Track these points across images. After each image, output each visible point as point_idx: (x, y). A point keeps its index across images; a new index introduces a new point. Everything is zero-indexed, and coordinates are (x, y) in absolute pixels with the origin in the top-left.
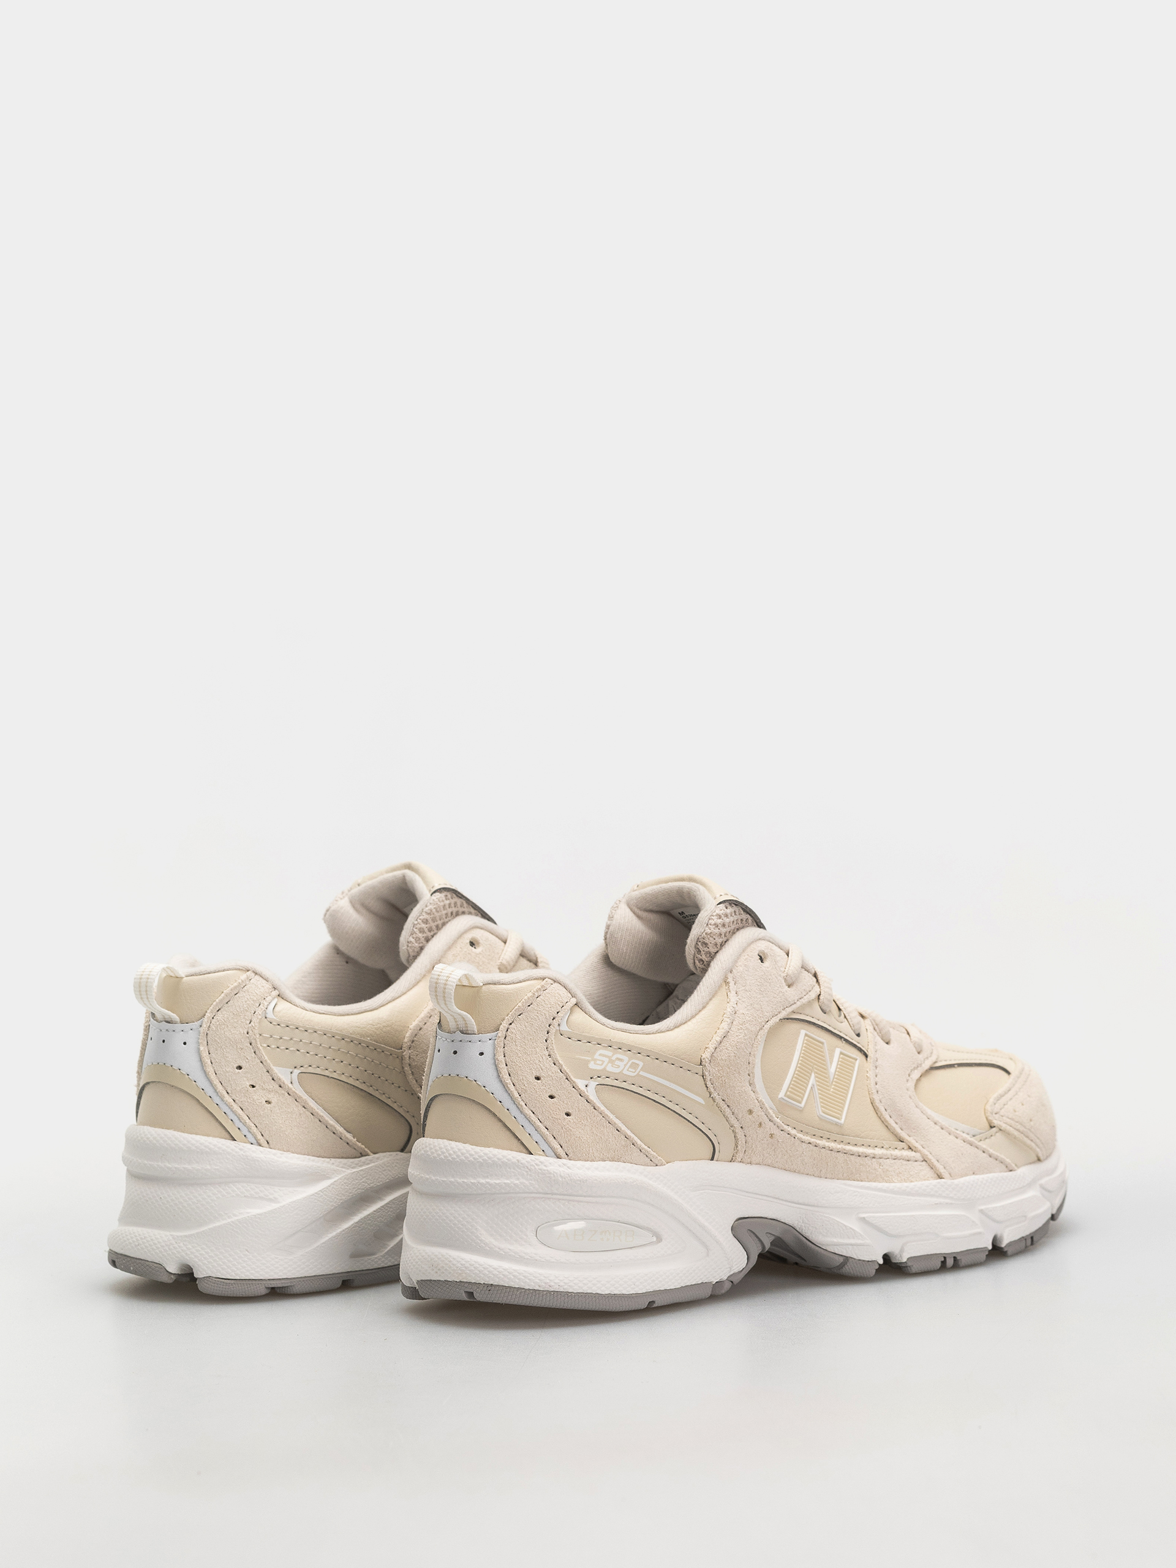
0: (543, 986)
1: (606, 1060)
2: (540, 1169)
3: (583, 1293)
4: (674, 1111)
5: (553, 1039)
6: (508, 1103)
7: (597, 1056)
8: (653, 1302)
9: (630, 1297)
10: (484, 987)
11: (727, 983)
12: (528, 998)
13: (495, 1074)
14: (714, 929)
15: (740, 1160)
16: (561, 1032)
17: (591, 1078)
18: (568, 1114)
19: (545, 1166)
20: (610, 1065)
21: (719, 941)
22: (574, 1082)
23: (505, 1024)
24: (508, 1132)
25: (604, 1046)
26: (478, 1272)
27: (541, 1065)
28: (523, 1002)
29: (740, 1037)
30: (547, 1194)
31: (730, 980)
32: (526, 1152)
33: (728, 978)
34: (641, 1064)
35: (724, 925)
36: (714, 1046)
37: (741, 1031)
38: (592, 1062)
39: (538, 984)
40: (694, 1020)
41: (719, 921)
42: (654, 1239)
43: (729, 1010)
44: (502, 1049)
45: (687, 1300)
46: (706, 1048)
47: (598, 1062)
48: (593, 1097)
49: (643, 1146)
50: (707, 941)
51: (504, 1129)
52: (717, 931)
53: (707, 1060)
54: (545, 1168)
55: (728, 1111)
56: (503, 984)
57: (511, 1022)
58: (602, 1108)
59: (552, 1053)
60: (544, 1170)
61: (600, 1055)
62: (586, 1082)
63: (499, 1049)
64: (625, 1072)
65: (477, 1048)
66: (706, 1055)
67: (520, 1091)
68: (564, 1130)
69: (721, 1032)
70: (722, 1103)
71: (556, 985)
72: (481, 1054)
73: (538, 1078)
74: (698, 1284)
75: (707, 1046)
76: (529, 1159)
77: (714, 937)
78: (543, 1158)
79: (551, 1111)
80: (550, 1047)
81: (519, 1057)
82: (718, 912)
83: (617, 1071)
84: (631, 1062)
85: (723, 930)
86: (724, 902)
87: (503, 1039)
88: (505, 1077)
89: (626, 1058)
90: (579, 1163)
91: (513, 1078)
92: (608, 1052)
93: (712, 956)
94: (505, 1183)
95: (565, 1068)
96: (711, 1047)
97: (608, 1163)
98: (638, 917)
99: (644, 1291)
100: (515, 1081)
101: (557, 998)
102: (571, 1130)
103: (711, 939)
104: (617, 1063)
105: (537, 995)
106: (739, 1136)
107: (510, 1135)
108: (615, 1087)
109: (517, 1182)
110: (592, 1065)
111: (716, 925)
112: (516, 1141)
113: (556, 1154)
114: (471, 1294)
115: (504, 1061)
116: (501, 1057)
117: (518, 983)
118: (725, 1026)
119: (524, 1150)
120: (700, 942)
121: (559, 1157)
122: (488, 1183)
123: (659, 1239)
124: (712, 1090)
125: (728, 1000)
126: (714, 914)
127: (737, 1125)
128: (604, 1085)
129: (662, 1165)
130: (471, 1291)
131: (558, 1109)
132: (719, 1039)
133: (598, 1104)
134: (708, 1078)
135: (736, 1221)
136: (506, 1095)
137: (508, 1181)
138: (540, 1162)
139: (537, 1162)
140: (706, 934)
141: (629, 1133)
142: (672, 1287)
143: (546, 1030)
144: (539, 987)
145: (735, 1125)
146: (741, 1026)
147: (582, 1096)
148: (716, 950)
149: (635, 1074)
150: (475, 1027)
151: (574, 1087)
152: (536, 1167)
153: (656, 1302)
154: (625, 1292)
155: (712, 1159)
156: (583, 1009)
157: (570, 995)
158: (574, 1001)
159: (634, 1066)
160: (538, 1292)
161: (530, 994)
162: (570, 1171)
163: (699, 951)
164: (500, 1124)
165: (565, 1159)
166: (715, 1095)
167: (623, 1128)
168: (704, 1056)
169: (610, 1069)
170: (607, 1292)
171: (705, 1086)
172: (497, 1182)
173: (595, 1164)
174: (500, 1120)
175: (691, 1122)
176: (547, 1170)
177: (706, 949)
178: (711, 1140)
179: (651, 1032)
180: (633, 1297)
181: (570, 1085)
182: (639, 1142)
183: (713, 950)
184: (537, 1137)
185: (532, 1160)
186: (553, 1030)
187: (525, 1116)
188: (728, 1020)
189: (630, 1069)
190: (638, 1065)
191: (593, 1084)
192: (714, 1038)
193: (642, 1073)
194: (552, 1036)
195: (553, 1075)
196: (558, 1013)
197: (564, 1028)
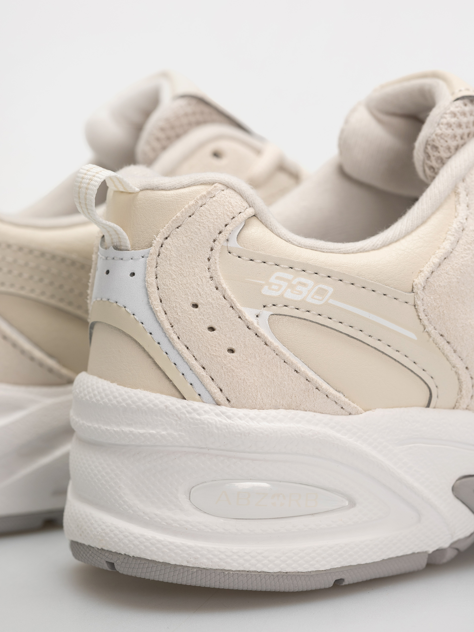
0: (209, 193)
1: (284, 284)
2: (192, 418)
3: (245, 571)
4: (375, 348)
5: (217, 258)
6: (158, 336)
7: (272, 279)
8: (342, 580)
9: (307, 576)
10: (141, 194)
11: (457, 194)
12: (189, 207)
13: (145, 300)
14: (447, 129)
15: (465, 406)
16: (230, 250)
17: (264, 306)
18: (232, 351)
19: (199, 414)
20: (289, 290)
21: (453, 144)
22: (240, 311)
23: (159, 239)
24: (159, 372)
25: (283, 268)
26: (118, 541)
27: (200, 290)
28: (183, 212)
29: (465, 259)
30: (202, 448)
31: (461, 189)
32: (179, 396)
33: (458, 188)
34: (331, 290)
35: (460, 126)
36: (430, 269)
37: (468, 252)
38: (266, 287)
39: (203, 190)
40: (409, 238)
41: (453, 120)
42: (347, 503)
43: (455, 226)
44: (154, 269)
45: (391, 574)
46: (421, 271)
47: (273, 287)
48: (264, 331)
49: (332, 391)
50: (437, 144)
51: (154, 367)
52: (449, 131)
53: (419, 286)
54: (198, 417)
55: (447, 349)
56: (162, 190)
57: (166, 236)
58: (276, 343)
59: (214, 275)
60: (197, 419)
61: (277, 278)
62: (257, 312)
63: (149, 268)
64: (309, 300)
65: (128, 267)
66: (419, 280)
67: (172, 321)
68: (225, 370)
69: (440, 253)
70: (439, 339)
71: (228, 192)
72: (133, 274)
73: (195, 306)
74: (407, 555)
75: (422, 269)
76: (179, 406)
77: (446, 139)
78: (196, 405)
79: (209, 347)
80: (213, 268)
81: (173, 279)
82: (453, 109)
83: (298, 298)
84: (317, 288)
85: (459, 132)
86: (463, 98)
87: (155, 256)
88: (154, 303)
89: (310, 283)
90: (241, 412)
91: (164, 305)
92: (288, 275)
93: (443, 162)
94: (150, 434)
95: (229, 293)
96: (427, 270)
97: (282, 412)
98: (379, 121)
99: (328, 567)
100: (167, 309)
101: (226, 207)
102: (233, 371)
103: (442, 141)
104: (299, 288)
105: (200, 203)
106: (463, 378)
107: (161, 375)
108: (296, 317)
109: (164, 433)
110: (265, 291)
111: (449, 125)
112: (167, 382)
113: (214, 399)
114: (112, 565)
115: (154, 283)
116: (152, 279)
117: (181, 188)
118: (447, 246)
119: (177, 394)
120: (429, 145)
121: (218, 404)
122: (131, 432)
123: (352, 504)
124: (426, 323)
125: (456, 214)
126: (448, 111)
127: (460, 366)
128: (281, 315)
129: (357, 413)
130: (112, 561)
131: (219, 343)
132: (436, 261)
133: (271, 338)
134: (421, 309)
135: (457, 480)
136: (156, 325)
137: (154, 432)
138: (193, 409)
139: (189, 409)
140: (436, 135)
141: (311, 374)
142: (369, 561)
143: (209, 246)
144: (205, 193)
145: (457, 366)
146: (469, 246)
147: (249, 328)
148: (449, 154)
149: (321, 303)
150: (128, 242)
151: (240, 317)
152: (187, 415)
153: (346, 580)
154: (300, 569)
155: (428, 406)
156: (263, 221)
157: (246, 205)
158: (250, 211)
159: (321, 292)
160: (186, 569)
161: (192, 202)
162: (229, 421)
163: (429, 157)
164: (150, 361)
165: (225, 405)
166: (430, 328)
167: (303, 368)
168: (417, 281)
169: (289, 295)
170: (277, 570)
171: (417, 317)
172: (142, 431)
173: (263, 413)
174: (150, 357)
175: (398, 362)
176: (200, 420)
177: (436, 154)
178: (426, 383)
179: (351, 251)
180: (312, 576)
181: (234, 315)
182: (325, 386)
183: (444, 154)
184: (191, 378)
185: (182, 406)
186: (217, 246)
187: (178, 351)
188: (452, 238)
189: (315, 297)
190: (326, 291)
191: (266, 313)
192: (431, 260)
193: (331, 301)
194: (216, 255)
195: (213, 302)
196: (226, 225)
197: (233, 244)
